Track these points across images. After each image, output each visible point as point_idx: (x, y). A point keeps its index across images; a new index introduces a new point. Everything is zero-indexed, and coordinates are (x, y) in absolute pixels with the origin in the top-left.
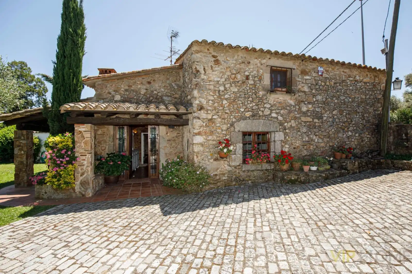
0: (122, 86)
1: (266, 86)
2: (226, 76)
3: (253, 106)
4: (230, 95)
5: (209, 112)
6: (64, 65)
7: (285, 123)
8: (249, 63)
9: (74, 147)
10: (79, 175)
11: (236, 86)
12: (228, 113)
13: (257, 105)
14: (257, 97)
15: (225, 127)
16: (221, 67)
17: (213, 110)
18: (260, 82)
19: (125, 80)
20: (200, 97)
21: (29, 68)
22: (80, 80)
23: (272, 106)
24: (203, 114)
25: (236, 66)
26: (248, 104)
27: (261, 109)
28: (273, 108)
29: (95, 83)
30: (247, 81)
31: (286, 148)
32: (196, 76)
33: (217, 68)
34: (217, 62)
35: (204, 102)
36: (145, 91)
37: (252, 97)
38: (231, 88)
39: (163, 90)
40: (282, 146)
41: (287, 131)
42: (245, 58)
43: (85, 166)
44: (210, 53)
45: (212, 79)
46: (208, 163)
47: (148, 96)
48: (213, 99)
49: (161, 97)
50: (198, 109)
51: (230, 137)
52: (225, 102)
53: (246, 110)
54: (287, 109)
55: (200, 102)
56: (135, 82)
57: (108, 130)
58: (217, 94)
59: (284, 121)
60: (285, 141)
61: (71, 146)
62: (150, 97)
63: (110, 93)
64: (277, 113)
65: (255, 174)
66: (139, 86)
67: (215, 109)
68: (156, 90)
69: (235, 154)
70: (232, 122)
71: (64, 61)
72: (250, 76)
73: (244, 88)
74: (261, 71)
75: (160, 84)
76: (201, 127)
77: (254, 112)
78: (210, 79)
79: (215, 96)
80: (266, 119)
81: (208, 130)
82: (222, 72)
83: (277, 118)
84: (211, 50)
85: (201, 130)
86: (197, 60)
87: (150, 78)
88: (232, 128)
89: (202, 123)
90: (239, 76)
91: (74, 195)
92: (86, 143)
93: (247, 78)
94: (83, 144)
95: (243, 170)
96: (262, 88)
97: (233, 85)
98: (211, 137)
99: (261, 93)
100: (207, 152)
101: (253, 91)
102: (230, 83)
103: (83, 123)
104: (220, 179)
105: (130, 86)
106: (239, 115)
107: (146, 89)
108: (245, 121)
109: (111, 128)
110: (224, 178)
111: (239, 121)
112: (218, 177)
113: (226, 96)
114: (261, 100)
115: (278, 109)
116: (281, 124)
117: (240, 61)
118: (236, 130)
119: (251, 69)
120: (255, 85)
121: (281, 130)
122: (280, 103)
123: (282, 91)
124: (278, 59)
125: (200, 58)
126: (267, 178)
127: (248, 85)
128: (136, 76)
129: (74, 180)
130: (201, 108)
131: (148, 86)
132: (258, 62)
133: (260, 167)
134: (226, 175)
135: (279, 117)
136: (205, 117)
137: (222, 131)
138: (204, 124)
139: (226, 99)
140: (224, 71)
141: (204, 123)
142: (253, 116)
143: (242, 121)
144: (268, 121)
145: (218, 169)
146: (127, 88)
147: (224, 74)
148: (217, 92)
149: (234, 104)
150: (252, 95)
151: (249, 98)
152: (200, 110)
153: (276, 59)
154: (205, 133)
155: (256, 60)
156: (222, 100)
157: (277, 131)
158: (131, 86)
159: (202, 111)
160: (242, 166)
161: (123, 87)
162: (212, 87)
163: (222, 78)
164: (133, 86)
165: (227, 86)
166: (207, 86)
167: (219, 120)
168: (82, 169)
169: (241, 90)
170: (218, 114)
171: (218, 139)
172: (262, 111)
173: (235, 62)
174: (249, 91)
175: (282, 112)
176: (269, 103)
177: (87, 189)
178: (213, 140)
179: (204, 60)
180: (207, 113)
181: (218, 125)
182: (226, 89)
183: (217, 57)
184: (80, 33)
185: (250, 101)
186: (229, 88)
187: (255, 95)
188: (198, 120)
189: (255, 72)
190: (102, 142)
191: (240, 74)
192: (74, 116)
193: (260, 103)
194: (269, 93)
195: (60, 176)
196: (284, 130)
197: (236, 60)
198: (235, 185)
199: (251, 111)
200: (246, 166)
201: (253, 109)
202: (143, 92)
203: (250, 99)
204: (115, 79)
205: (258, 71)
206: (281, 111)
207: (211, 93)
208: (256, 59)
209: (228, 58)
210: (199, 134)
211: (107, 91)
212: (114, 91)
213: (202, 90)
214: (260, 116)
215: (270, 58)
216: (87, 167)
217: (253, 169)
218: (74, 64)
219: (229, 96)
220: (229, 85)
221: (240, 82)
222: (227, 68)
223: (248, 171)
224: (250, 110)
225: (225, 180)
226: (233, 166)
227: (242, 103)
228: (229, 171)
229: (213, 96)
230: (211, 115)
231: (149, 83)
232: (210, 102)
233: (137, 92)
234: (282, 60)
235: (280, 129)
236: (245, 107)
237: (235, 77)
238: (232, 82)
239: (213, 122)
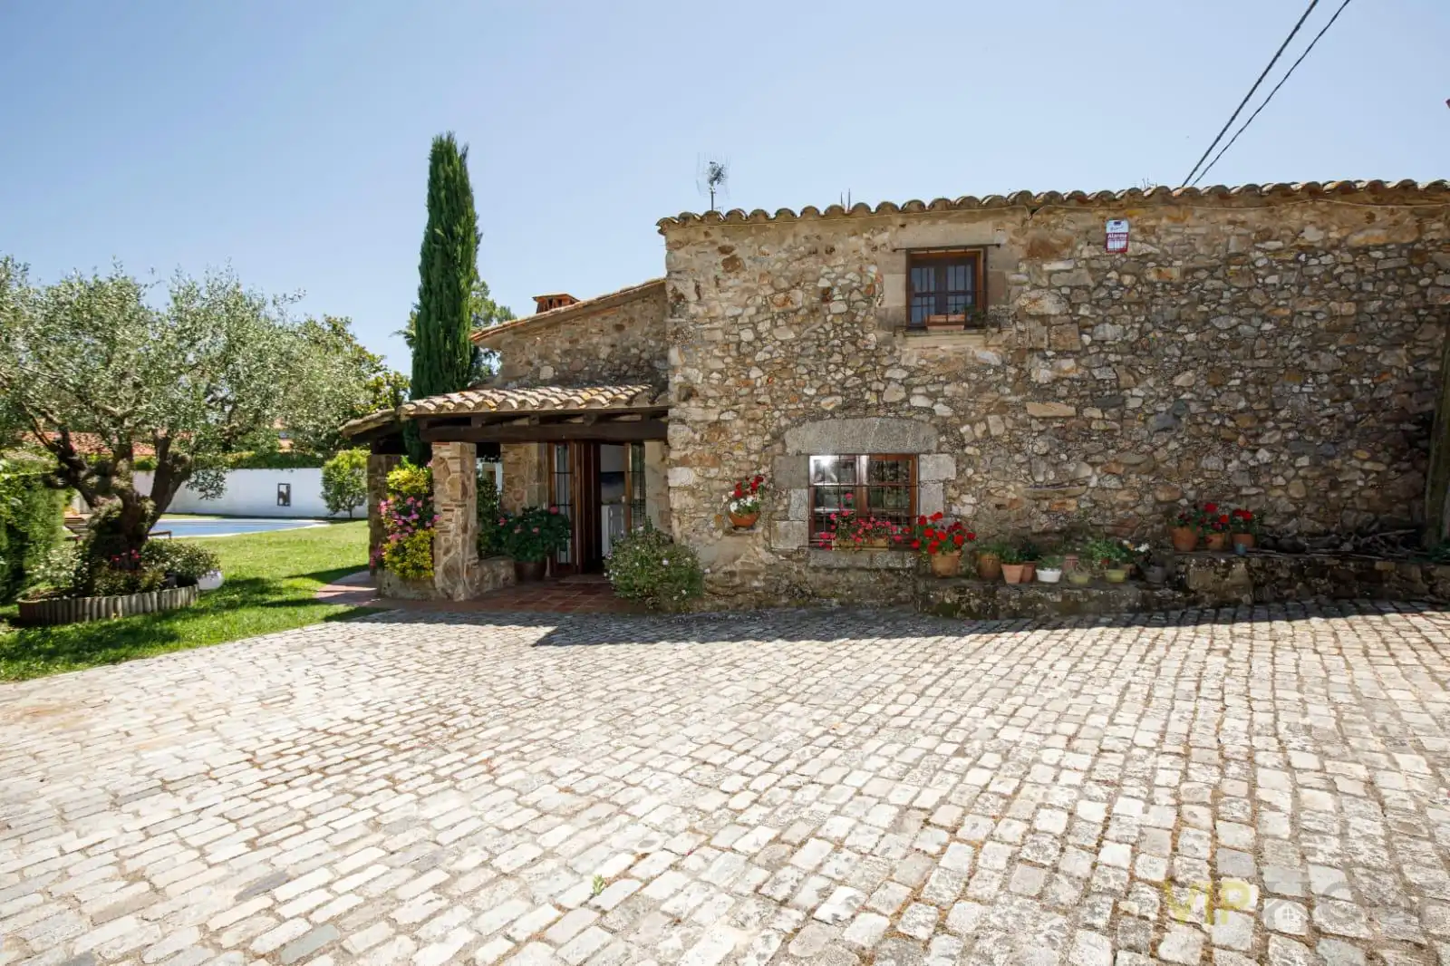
1: (890, 313)
2: (759, 300)
3: (846, 378)
4: (771, 353)
5: (711, 403)
7: (962, 425)
8: (831, 251)
9: (431, 493)
10: (442, 552)
11: (790, 325)
12: (764, 404)
13: (860, 375)
14: (859, 350)
15: (755, 443)
16: (743, 275)
17: (721, 398)
18: (870, 303)
20: (685, 365)
23: (911, 375)
24: (694, 410)
25: (791, 267)
26: (829, 372)
27: (874, 386)
28: (916, 381)
30: (825, 305)
31: (964, 504)
32: (674, 311)
33: (732, 281)
34: (732, 264)
35: (696, 376)
37: (841, 353)
38: (775, 331)
40: (950, 501)
41: (969, 450)
42: (818, 237)
43: (452, 534)
44: (713, 243)
45: (719, 311)
46: (710, 541)
48: (723, 366)
50: (679, 396)
51: (771, 471)
52: (755, 373)
53: (823, 391)
54: (967, 381)
55: (686, 377)
58: (734, 353)
59: (957, 420)
60: (960, 482)
61: (426, 489)
64: (930, 395)
65: (852, 579)
67: (728, 393)
69: (787, 519)
70: (779, 427)
72: (836, 291)
73: (814, 327)
74: (873, 269)
76: (688, 443)
77: (848, 396)
78: (712, 314)
79: (728, 360)
80: (891, 415)
81: (707, 450)
82: (747, 290)
83: (931, 411)
84: (716, 235)
85: (689, 452)
86: (677, 269)
88: (778, 447)
89: (691, 434)
90: (798, 295)
91: (432, 593)
92: (452, 484)
93: (826, 296)
94: (446, 487)
95: (811, 564)
96: (876, 322)
97: (780, 322)
98: (716, 470)
99: (872, 337)
100: (705, 510)
101: (847, 334)
102: (772, 318)
103: (446, 440)
104: (742, 584)
106: (801, 406)
108: (819, 424)
110: (756, 584)
111: (799, 423)
112: (737, 580)
113: (760, 356)
114: (873, 356)
115: (934, 383)
116: (944, 428)
117: (802, 249)
118: (788, 450)
119: (839, 270)
120: (850, 315)
121: (945, 447)
122: (941, 361)
123: (947, 324)
124: (934, 223)
125: (688, 261)
126: (894, 596)
127: (829, 318)
129: (433, 561)
130: (689, 393)
132: (862, 242)
133: (863, 560)
134: (761, 577)
135: (936, 407)
136: (698, 418)
137: (749, 454)
138: (697, 437)
139: (759, 365)
140: (753, 285)
141: (695, 432)
142: (844, 408)
143: (808, 424)
144: (895, 423)
145: (736, 558)
147: (752, 293)
148: (733, 347)
149: (784, 376)
150: (843, 343)
151: (830, 356)
152: (685, 400)
153: (927, 222)
154: (700, 459)
155: (853, 239)
156: (748, 368)
157: (928, 452)
159: (693, 403)
160: (808, 555)
162: (719, 335)
163: (746, 306)
165: (761, 327)
166: (705, 333)
167: (740, 423)
168: (446, 540)
169: (804, 335)
170: (736, 407)
171: (737, 475)
172: (878, 392)
173: (784, 255)
174: (832, 335)
175: (948, 390)
176: (900, 367)
177: (455, 584)
178: (723, 480)
179: (696, 264)
180: (706, 407)
181: (738, 437)
182: (758, 337)
183: (732, 249)
185: (836, 364)
186: (769, 331)
187: (854, 343)
188: (680, 427)
189: (850, 276)
191: (802, 289)
193: (869, 367)
194: (900, 336)
196: (958, 446)
197: (789, 250)
198: (787, 605)
199: (837, 394)
200: (821, 554)
201: (845, 388)
203: (837, 358)
205: (861, 272)
206: (946, 388)
207: (716, 352)
208: (855, 234)
209: (764, 249)
210: (683, 462)
213: (692, 345)
214: (867, 407)
215: (903, 226)
216: (457, 535)
217: (842, 564)
219: (768, 356)
220: (768, 324)
221: (801, 313)
222: (762, 276)
223: (829, 569)
224: (833, 389)
225: (757, 588)
226: (782, 552)
227: (809, 373)
228: (769, 566)
229: (722, 358)
230: (718, 410)
232: (715, 375)
234: (950, 222)
235: (940, 445)
236: (817, 383)
237: (787, 299)
238: (778, 314)
239: (723, 431)
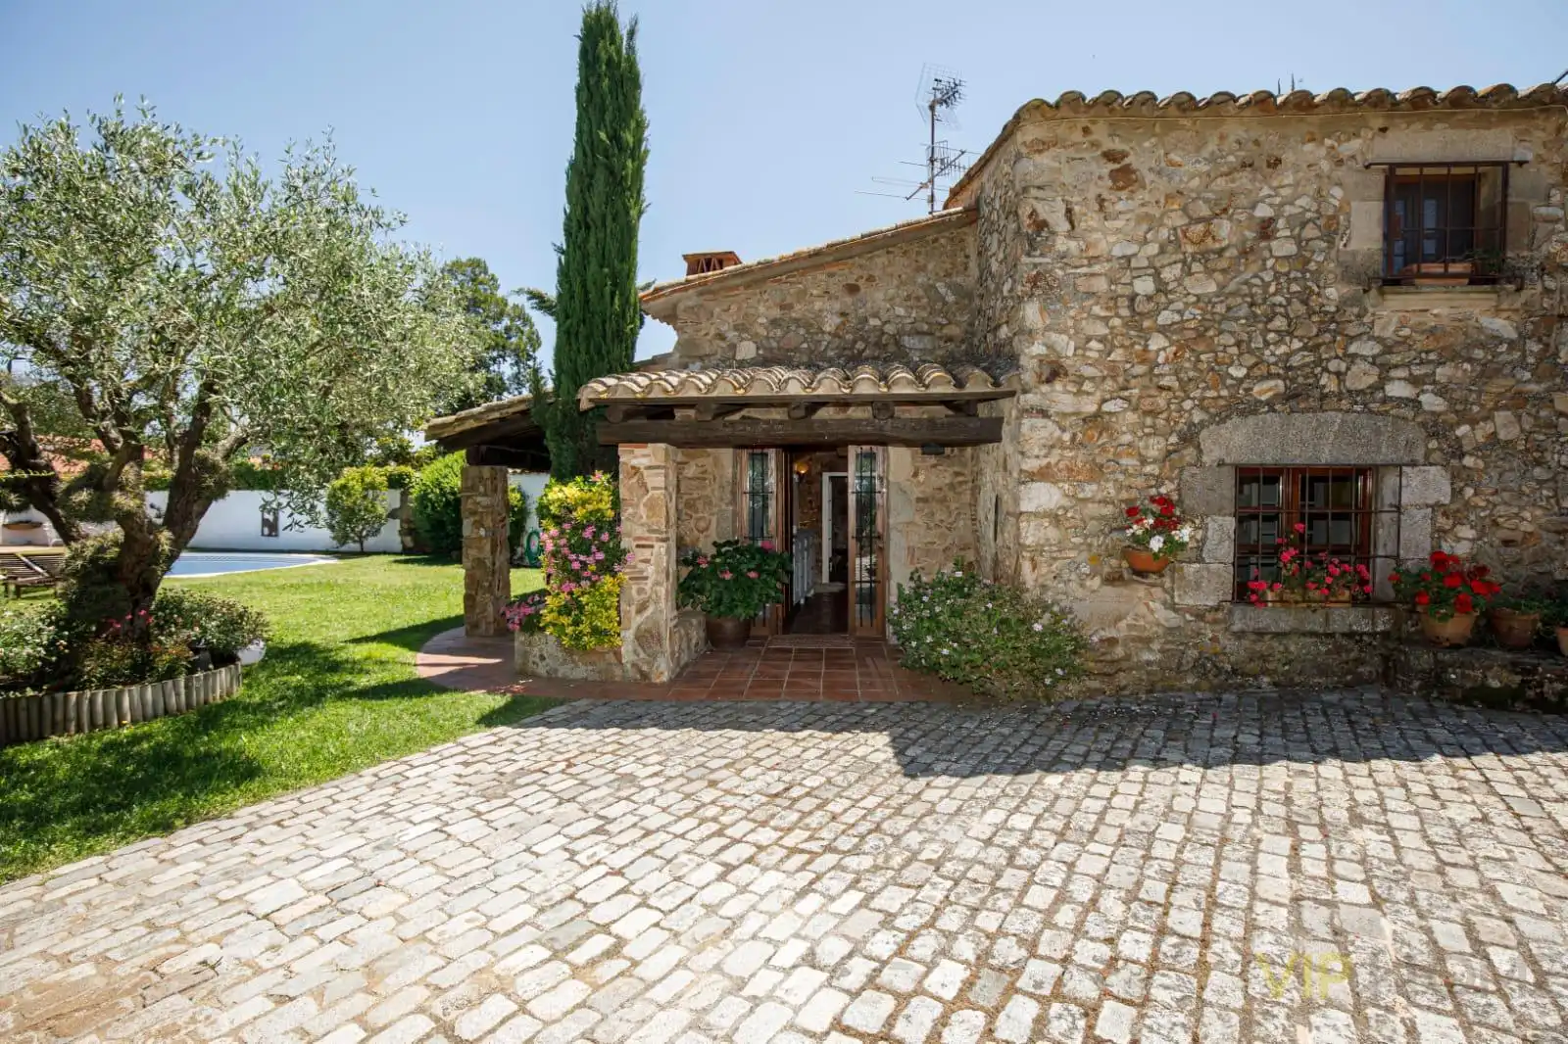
0: (762, 309)
1: (1359, 258)
2: (1164, 233)
3: (1289, 355)
4: (1180, 312)
5: (1087, 386)
6: (585, 256)
7: (1459, 424)
8: (1275, 163)
9: (617, 520)
10: (633, 609)
11: (1209, 272)
12: (1169, 389)
13: (1315, 348)
14: (1311, 313)
15: (1155, 448)
16: (1141, 195)
17: (1104, 378)
18: (1331, 243)
19: (769, 286)
20: (1048, 328)
21: (493, 278)
22: (632, 300)
23: (1388, 350)
24: (1061, 397)
25: (1213, 186)
26: (1267, 344)
27: (1333, 365)
28: (1395, 359)
29: (675, 306)
30: (1263, 244)
31: (1459, 540)
32: (1033, 247)
33: (1122, 204)
34: (1124, 177)
35: (1066, 345)
36: (838, 320)
37: (1286, 316)
38: (1187, 282)
39: (901, 311)
40: (1440, 533)
41: (1468, 461)
42: (1257, 143)
43: (650, 582)
44: (1095, 145)
45: (1102, 248)
46: (1080, 593)
47: (849, 337)
48: (1107, 331)
49: (896, 339)
50: (1040, 376)
51: (1179, 490)
52: (1157, 342)
53: (1256, 372)
54: (1470, 360)
55: (1049, 347)
56: (804, 292)
57: (717, 462)
58: (1125, 312)
59: (1452, 417)
60: (1454, 507)
61: (610, 514)
62: (855, 342)
63: (721, 337)
64: (1414, 381)
65: (1292, 648)
66: (818, 305)
67: (1113, 371)
68: (876, 315)
69: (1200, 560)
70: (1191, 425)
71: (586, 240)
72: (1281, 223)
73: (1247, 276)
74: (1337, 192)
75: (892, 292)
76: (1052, 447)
77: (1293, 380)
78: (1091, 253)
79: (1117, 322)
80: (1358, 408)
81: (1081, 457)
82: (1148, 217)
83: (1414, 403)
84: (1100, 132)
85: (1053, 460)
86: (1037, 182)
87: (857, 272)
88: (1189, 453)
89: (1058, 433)
90: (1224, 229)
91: (618, 672)
92: (651, 506)
93: (1266, 229)
94: (642, 511)
95: (1237, 627)
96: (1339, 271)
97: (1196, 267)
98: (1094, 487)
99: (1332, 292)
100: (1075, 547)
101: (1295, 288)
102: (1184, 262)
103: (642, 440)
104: (1128, 657)
105: (785, 307)
106: (1224, 393)
107: (843, 314)
108: (1251, 420)
109: (726, 454)
110: (1147, 656)
111: (1220, 418)
112: (1119, 651)
113: (1166, 317)
114: (1332, 322)
115: (1422, 363)
116: (1435, 428)
117: (1231, 158)
118: (1205, 459)
119: (1285, 192)
120: (1301, 260)
121: (1436, 456)
122: (1432, 332)
123: (1445, 275)
124: (1428, 128)
125: (1052, 170)
126: (1349, 672)
127: (1270, 263)
128: (805, 270)
129: (619, 623)
130: (1054, 372)
131: (849, 300)
132: (1323, 152)
133: (1315, 622)
134: (1156, 646)
135: (1422, 398)
136: (1070, 410)
137: (1144, 462)
138: (1067, 437)
139: (1163, 330)
140: (1156, 212)
141: (1064, 430)
142: (1291, 396)
143: (1236, 419)
144: (1364, 419)
145: (1119, 619)
146: (776, 313)
147: (1155, 224)
148: (1124, 302)
149: (1201, 348)
150: (1289, 302)
151: (1270, 320)
152: (1048, 381)
153: (1418, 126)
154: (1070, 470)
155: (1309, 147)
156: (1145, 335)
157: (1413, 464)
158: (790, 307)
159: (1058, 386)
160: (1231, 612)
161: (764, 310)
162: (1101, 285)
163: (1145, 242)
164: (798, 307)
165: (1167, 274)
166: (1079, 281)
167: (1131, 417)
168: (640, 591)
169: (1232, 287)
170: (1126, 393)
171: (1124, 495)
172: (1338, 374)
173: (1204, 168)
174: (1272, 289)
175: (1442, 373)
176: (1372, 338)
177: (654, 656)
178: (1105, 502)
179: (1067, 177)
180: (1079, 393)
181: (1127, 438)
182: (1162, 288)
183: (1124, 155)
184: (631, 140)
185: (1277, 332)
186: (1179, 281)
187: (1305, 302)
188: (1040, 422)
189: (1303, 202)
190: (700, 505)
191: (1230, 219)
192: (616, 416)
193: (1327, 337)
194: (1373, 292)
195: (581, 607)
196: (1453, 455)
197: (1212, 159)
198: (1195, 688)
199: (1278, 376)
200: (1251, 611)
201: (1290, 368)
202: (831, 323)
203: (1280, 323)
204: (737, 287)
205: (1319, 196)
206: (1438, 370)
207: (1097, 310)
208: (1312, 140)
209: (1173, 156)
210: (1044, 475)
211: (713, 332)
212: (736, 328)
213: (1060, 299)
214: (1324, 397)
215: (1383, 130)
216: (657, 583)
217: (1284, 626)
218: (612, 247)
219: (1177, 318)
220: (1177, 269)
221: (1227, 254)
222: (1168, 197)
223: (1260, 634)
224: (1273, 369)
225: (1149, 663)
226: (1189, 610)
227: (1238, 344)
228: (1170, 630)
229: (1106, 319)
230: (1098, 396)
231: (853, 289)
232: (1094, 344)
233: (812, 326)
234: (1452, 127)
235: (1428, 454)
236: (1250, 360)
237: (1207, 233)
238: (1193, 256)
239: (1105, 429)
